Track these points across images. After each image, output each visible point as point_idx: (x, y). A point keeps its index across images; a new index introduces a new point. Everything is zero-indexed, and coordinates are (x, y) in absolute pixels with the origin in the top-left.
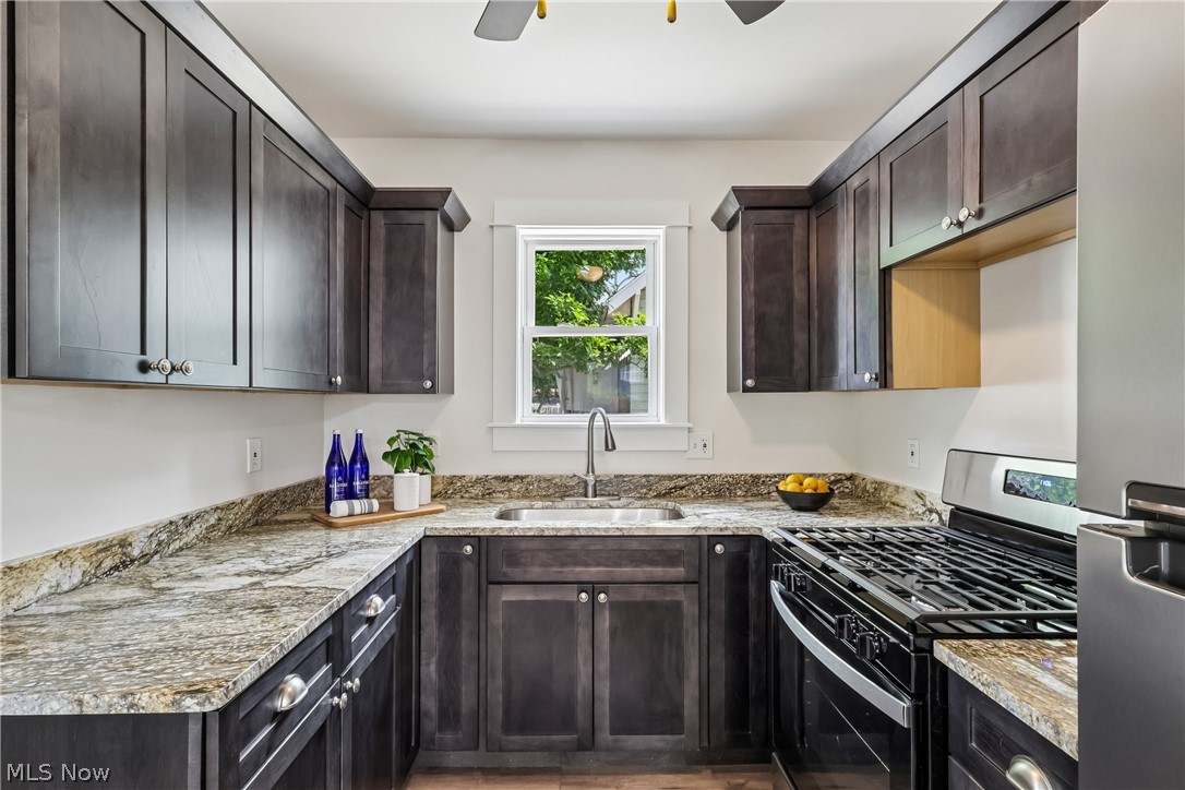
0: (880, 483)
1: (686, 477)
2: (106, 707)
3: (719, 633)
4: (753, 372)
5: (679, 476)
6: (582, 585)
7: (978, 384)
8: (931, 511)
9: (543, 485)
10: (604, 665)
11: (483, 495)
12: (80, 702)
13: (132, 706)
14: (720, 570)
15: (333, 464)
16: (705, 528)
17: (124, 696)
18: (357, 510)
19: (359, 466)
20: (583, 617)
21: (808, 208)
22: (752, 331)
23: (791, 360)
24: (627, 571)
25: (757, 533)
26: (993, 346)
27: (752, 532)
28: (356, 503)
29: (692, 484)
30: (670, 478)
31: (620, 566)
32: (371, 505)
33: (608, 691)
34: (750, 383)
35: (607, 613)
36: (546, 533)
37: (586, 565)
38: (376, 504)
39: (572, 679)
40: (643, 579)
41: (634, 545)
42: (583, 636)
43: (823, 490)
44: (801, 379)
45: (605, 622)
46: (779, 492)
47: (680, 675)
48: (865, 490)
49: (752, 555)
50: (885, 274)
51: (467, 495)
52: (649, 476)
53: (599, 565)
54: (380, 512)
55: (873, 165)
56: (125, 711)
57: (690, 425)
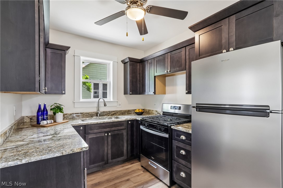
0: (149, 110)
1: (117, 111)
2: (68, 153)
3: (129, 137)
4: (131, 91)
5: (116, 111)
6: (105, 132)
7: (165, 94)
8: (158, 113)
9: (87, 115)
10: (110, 147)
11: (72, 118)
12: (62, 153)
13: (73, 152)
14: (129, 126)
15: (39, 112)
16: (127, 119)
17: (71, 150)
18: (49, 123)
19: (45, 112)
20: (105, 139)
21: (140, 63)
22: (131, 84)
23: (137, 89)
24: (113, 129)
25: (136, 119)
26: (168, 88)
27: (135, 119)
28: (48, 121)
29: (118, 112)
30: (114, 111)
31: (113, 128)
32: (52, 121)
33: (110, 152)
34: (131, 93)
35: (110, 137)
36: (98, 123)
37: (106, 128)
38: (53, 121)
39: (104, 151)
40: (117, 130)
41: (115, 123)
42: (106, 142)
43: (143, 111)
44: (139, 92)
45: (110, 139)
46: (135, 112)
47: (123, 146)
48: (146, 111)
49: (135, 123)
50: (155, 77)
51: (68, 118)
52: (110, 111)
53: (108, 128)
54: (53, 123)
55: (153, 59)
56: (72, 153)
57: (118, 101)
